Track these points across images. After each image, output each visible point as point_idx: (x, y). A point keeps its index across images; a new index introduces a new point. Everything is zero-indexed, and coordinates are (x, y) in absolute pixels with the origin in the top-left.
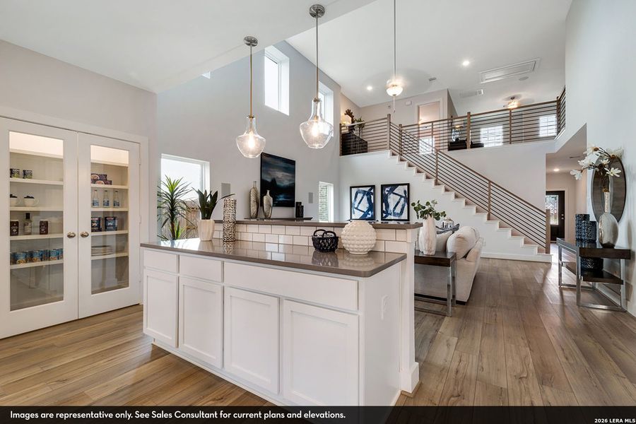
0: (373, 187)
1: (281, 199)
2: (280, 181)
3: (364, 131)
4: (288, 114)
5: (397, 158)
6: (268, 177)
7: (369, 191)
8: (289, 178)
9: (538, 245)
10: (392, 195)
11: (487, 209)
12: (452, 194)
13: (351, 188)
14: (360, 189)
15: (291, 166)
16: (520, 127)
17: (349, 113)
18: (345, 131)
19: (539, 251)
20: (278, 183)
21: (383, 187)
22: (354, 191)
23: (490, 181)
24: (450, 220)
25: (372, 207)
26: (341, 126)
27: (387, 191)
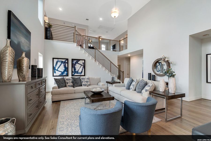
0: (67, 59)
7: (65, 62)
10: (77, 64)
14: (59, 60)
21: (73, 60)
22: (55, 60)
25: (66, 69)
26: (45, 22)
27: (75, 62)
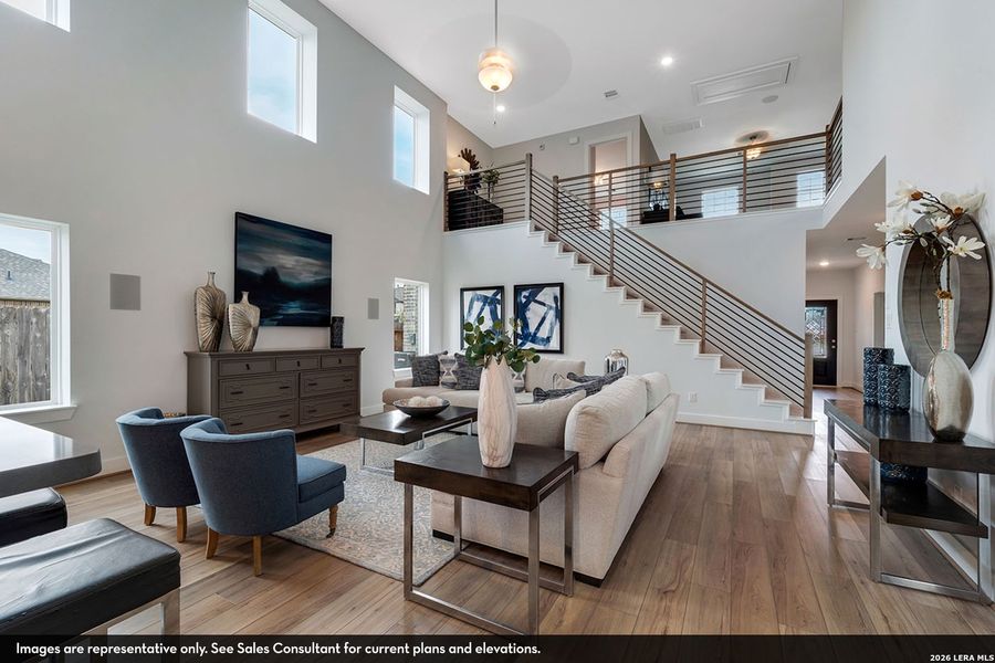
0: (500, 289)
1: (291, 311)
2: (292, 275)
3: (495, 189)
4: (315, 141)
5: (543, 235)
6: (256, 264)
7: (494, 297)
8: (315, 269)
9: (790, 402)
10: (533, 305)
11: (700, 331)
12: (639, 303)
13: (463, 290)
14: (479, 292)
15: (324, 246)
16: (766, 182)
17: (467, 156)
18: (457, 185)
19: (793, 411)
20: (283, 278)
21: (518, 289)
22: (468, 296)
23: (705, 280)
24: (622, 355)
26: (447, 177)
27: (525, 297)
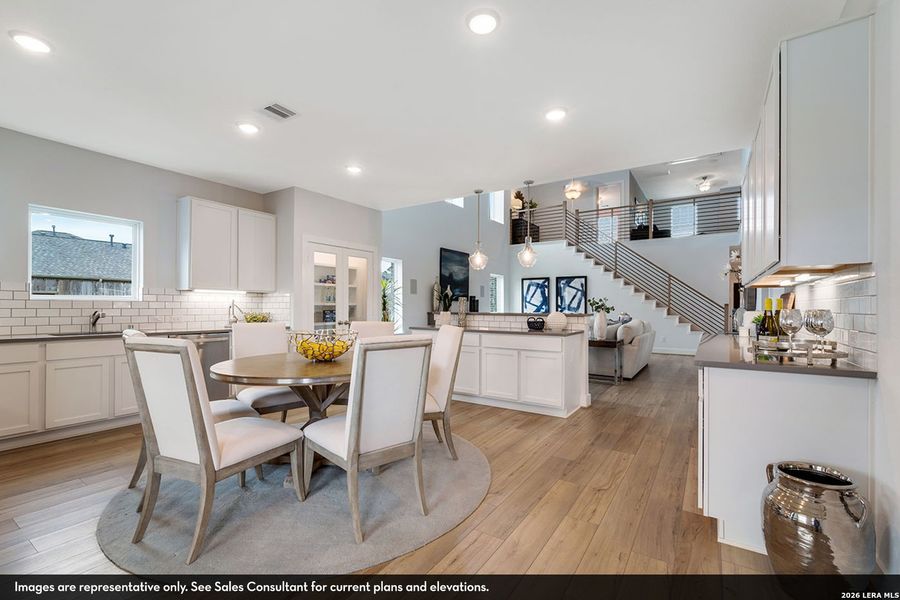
0: (547, 279)
1: (456, 293)
2: (457, 276)
4: (463, 207)
5: (574, 248)
6: (446, 271)
7: (543, 284)
8: (464, 272)
10: (567, 289)
11: (667, 303)
12: (632, 288)
13: (523, 280)
15: (465, 259)
17: (519, 196)
18: (516, 216)
21: (558, 279)
22: (526, 283)
23: (670, 275)
25: (546, 301)
26: (511, 212)
27: (565, 282)
